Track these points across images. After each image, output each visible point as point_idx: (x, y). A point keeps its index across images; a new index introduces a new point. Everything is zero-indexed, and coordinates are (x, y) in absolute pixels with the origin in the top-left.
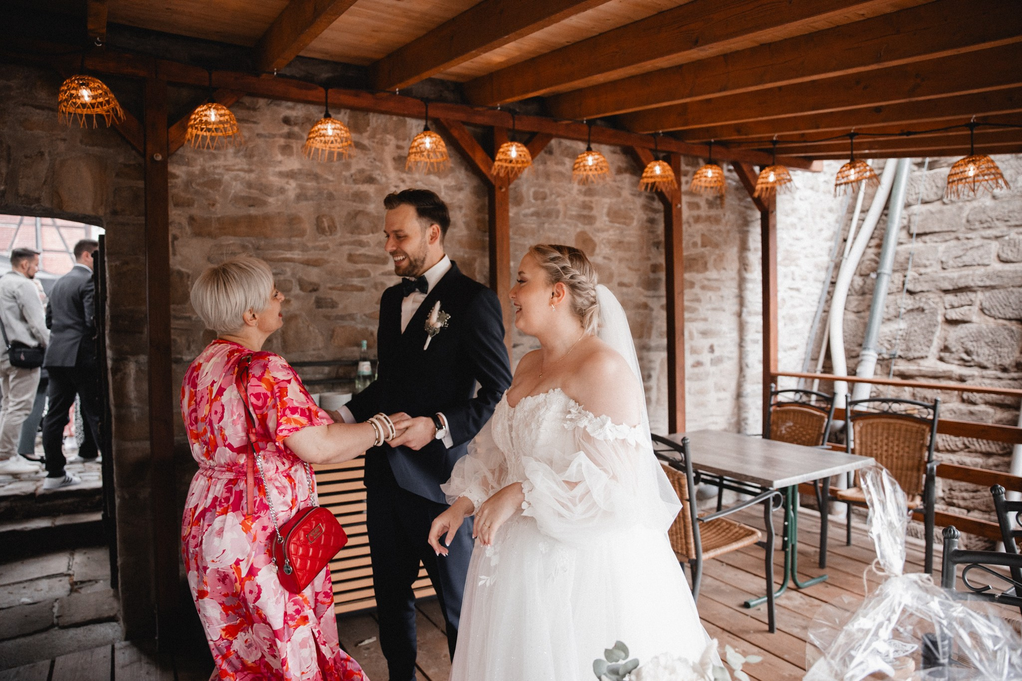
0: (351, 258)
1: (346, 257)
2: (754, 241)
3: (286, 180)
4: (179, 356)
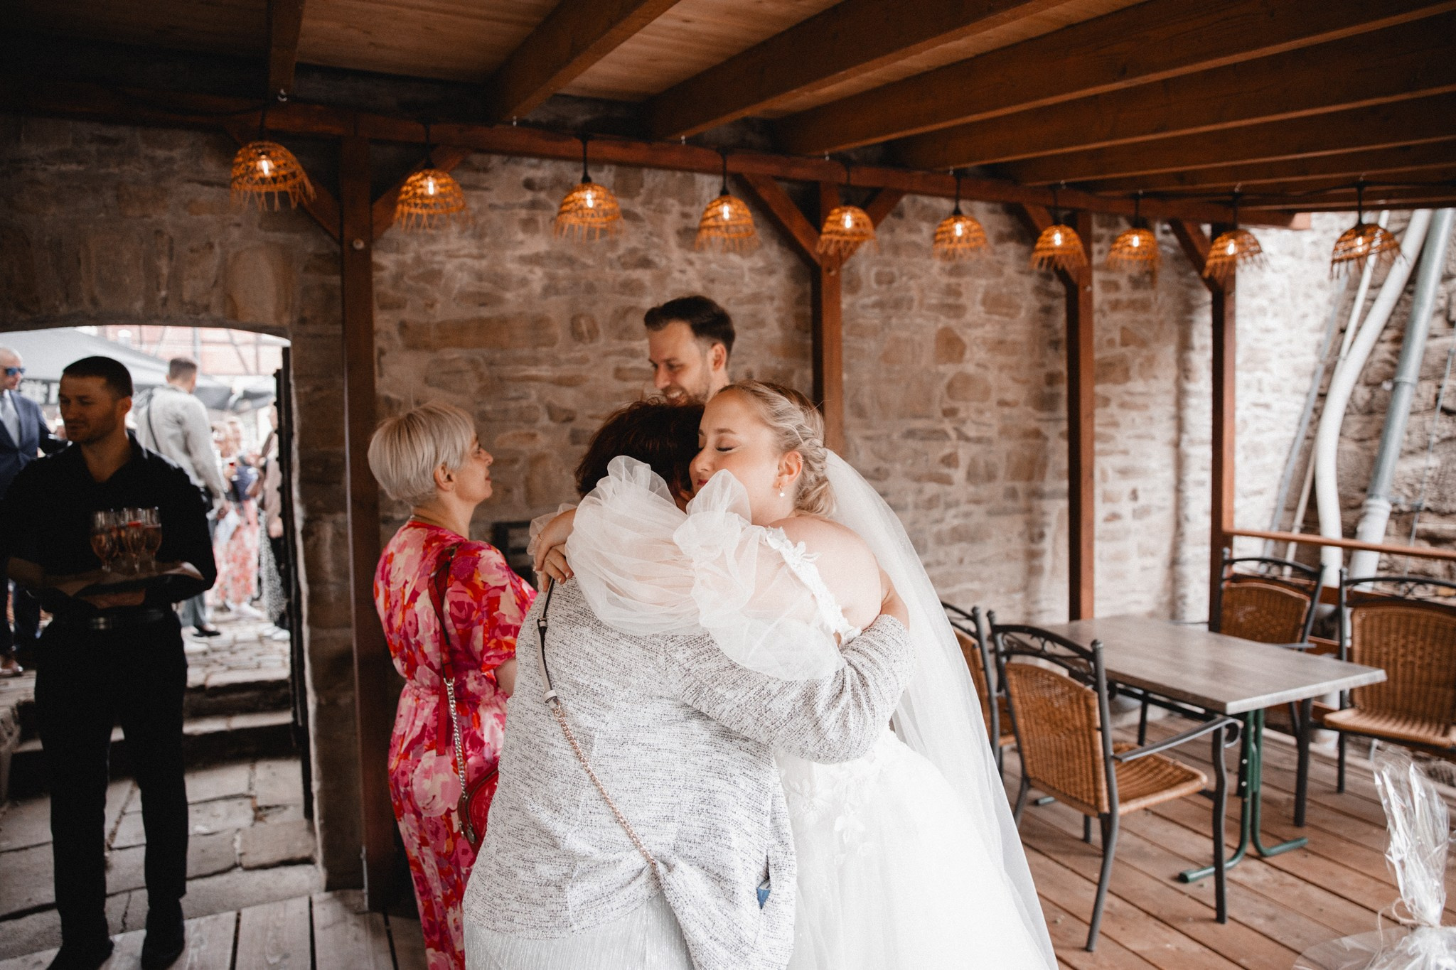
0: (619, 374)
1: (611, 372)
2: (1201, 335)
3: (529, 267)
4: (389, 514)
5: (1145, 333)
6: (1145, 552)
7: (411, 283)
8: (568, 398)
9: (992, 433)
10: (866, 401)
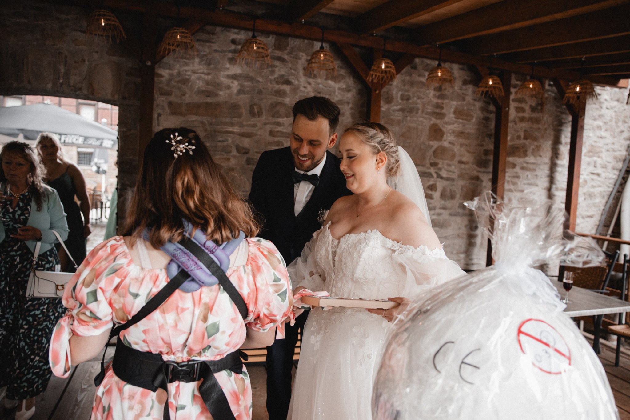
0: (272, 133)
1: (268, 132)
3: (231, 80)
7: (175, 84)
8: (246, 143)
9: (455, 176)
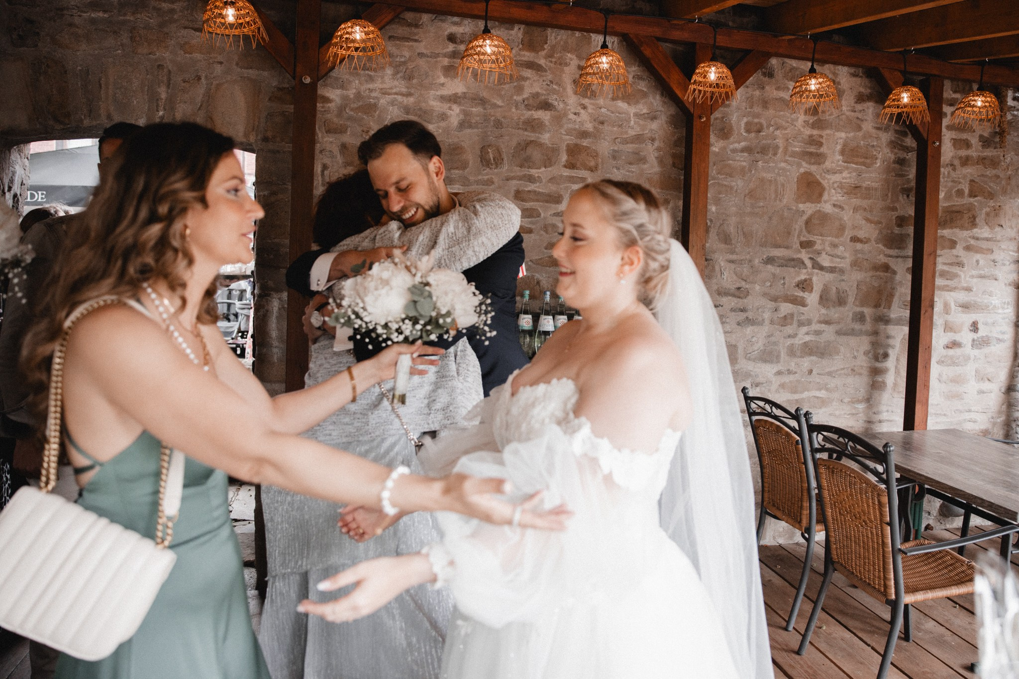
0: (519, 195)
1: (512, 193)
3: (448, 105)
5: (993, 186)
6: (982, 377)
7: (352, 113)
9: (845, 264)
10: (732, 230)
